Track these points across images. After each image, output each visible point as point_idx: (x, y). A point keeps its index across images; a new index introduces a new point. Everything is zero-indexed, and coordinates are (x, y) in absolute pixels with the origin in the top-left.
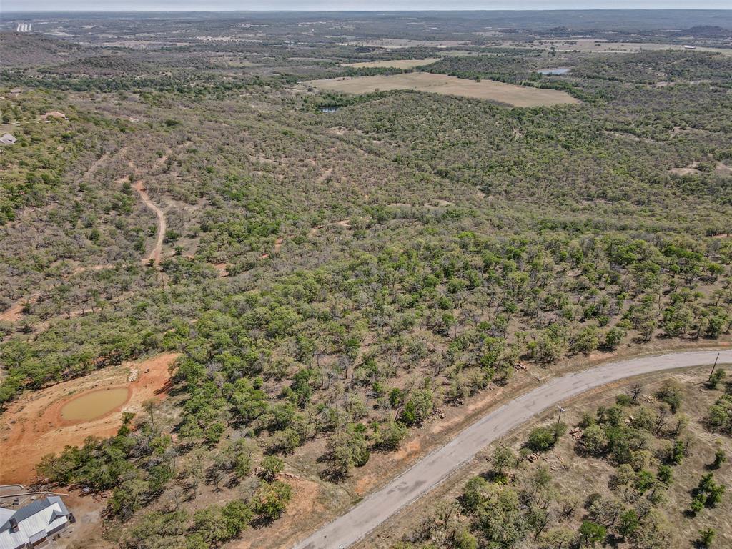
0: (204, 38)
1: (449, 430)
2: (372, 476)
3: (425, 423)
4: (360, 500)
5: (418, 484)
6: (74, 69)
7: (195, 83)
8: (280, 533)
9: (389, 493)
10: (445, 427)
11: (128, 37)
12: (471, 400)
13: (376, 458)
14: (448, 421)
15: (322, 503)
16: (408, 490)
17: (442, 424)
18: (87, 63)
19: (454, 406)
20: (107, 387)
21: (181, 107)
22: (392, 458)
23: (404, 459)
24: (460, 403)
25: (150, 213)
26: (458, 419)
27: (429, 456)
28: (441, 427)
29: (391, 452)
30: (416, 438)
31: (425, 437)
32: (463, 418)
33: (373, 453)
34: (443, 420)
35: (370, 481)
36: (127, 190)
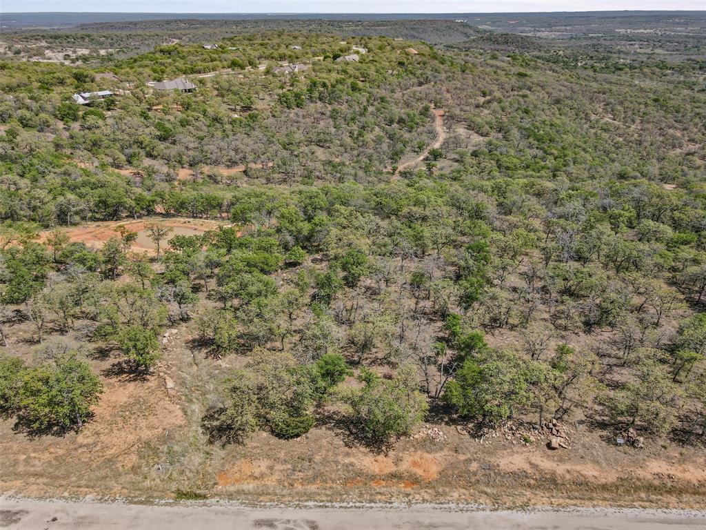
0: (622, 31)
1: (549, 483)
2: (278, 467)
3: (494, 435)
4: (197, 496)
6: (474, 44)
7: (584, 62)
8: (29, 457)
9: (259, 523)
10: (540, 472)
11: (544, 29)
12: (674, 450)
13: (324, 440)
14: (561, 460)
15: (140, 458)
17: (537, 459)
18: (487, 39)
19: (609, 440)
20: (196, 227)
21: (548, 72)
22: (352, 460)
23: (373, 478)
24: (632, 443)
25: (433, 135)
26: (596, 473)
27: (437, 506)
28: (531, 464)
29: (362, 449)
30: (446, 452)
31: (468, 461)
32: (611, 477)
33: (330, 429)
34: (550, 452)
35: (262, 476)
36: (425, 112)
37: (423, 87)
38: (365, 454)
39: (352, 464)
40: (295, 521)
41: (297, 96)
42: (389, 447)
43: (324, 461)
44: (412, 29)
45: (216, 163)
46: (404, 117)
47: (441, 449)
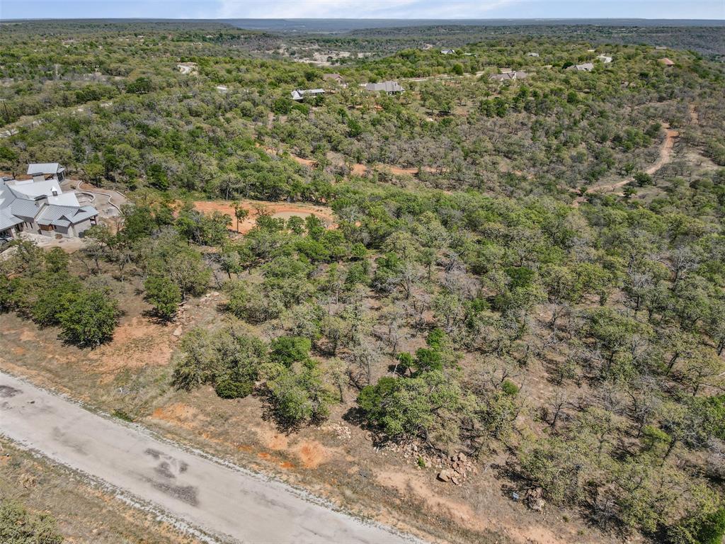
2: (201, 417)
4: (127, 418)
5: (187, 494)
8: (53, 358)
9: (149, 452)
10: (413, 495)
12: (575, 527)
14: (441, 493)
15: (116, 379)
16: (163, 481)
19: (508, 492)
22: (258, 430)
23: (264, 450)
24: (528, 502)
25: (652, 158)
26: (465, 517)
27: (291, 489)
28: (408, 485)
29: (274, 425)
30: (340, 450)
31: (352, 464)
32: (480, 525)
33: (263, 401)
34: (436, 482)
35: (186, 420)
36: (654, 132)
37: (665, 103)
38: (272, 429)
39: (255, 434)
40: (174, 460)
41: (500, 104)
42: (296, 430)
43: (237, 424)
44: (698, 36)
45: (393, 162)
46: (622, 134)
47: (338, 446)
